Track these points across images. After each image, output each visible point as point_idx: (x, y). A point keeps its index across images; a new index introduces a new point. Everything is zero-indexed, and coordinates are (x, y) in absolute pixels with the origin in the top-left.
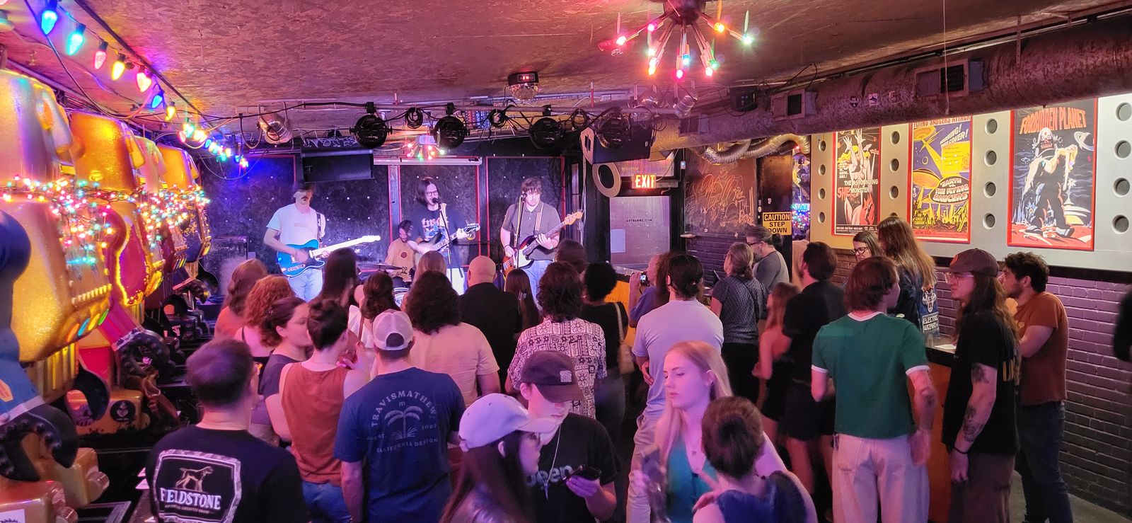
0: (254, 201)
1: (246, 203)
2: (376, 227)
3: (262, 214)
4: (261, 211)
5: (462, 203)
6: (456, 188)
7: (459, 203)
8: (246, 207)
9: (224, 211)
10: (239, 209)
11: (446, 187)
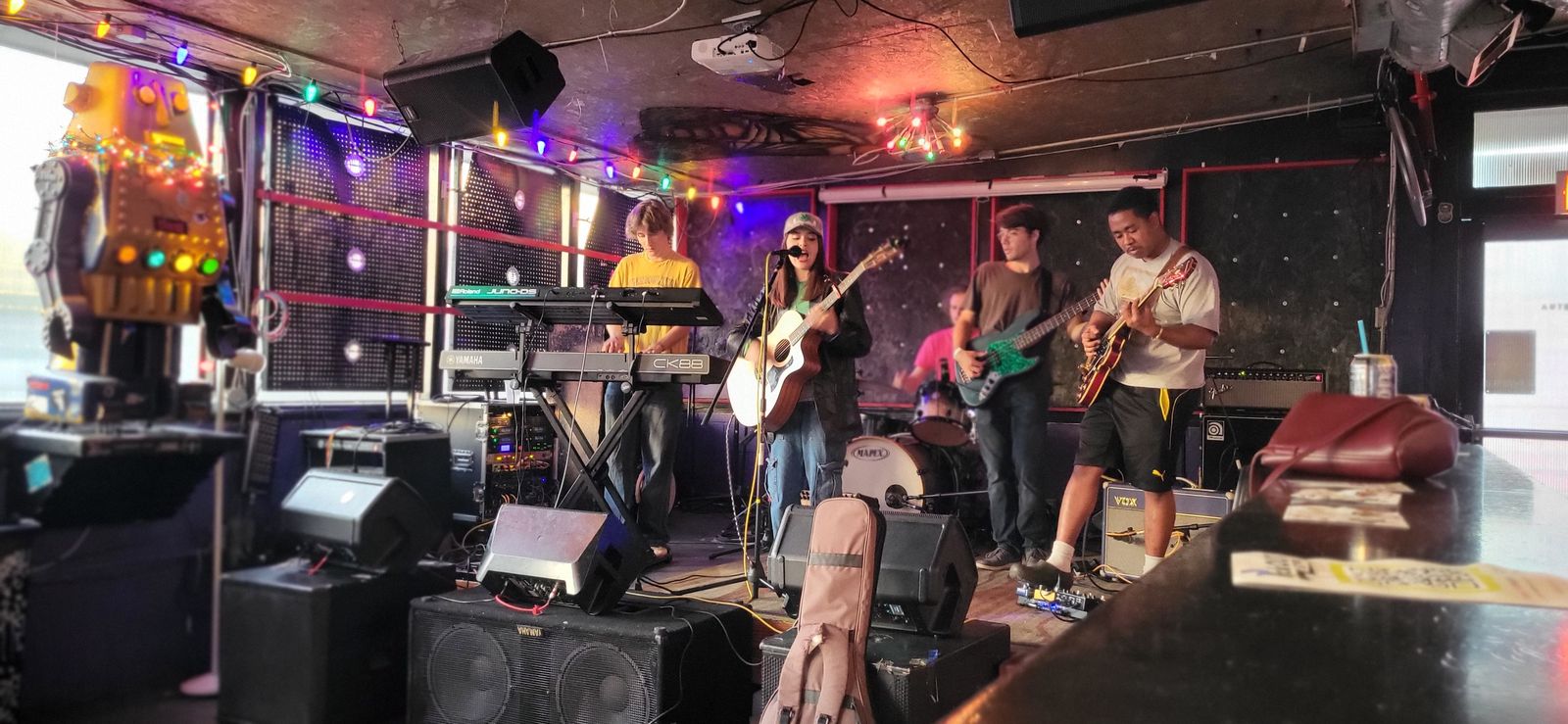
11: (1097, 242)
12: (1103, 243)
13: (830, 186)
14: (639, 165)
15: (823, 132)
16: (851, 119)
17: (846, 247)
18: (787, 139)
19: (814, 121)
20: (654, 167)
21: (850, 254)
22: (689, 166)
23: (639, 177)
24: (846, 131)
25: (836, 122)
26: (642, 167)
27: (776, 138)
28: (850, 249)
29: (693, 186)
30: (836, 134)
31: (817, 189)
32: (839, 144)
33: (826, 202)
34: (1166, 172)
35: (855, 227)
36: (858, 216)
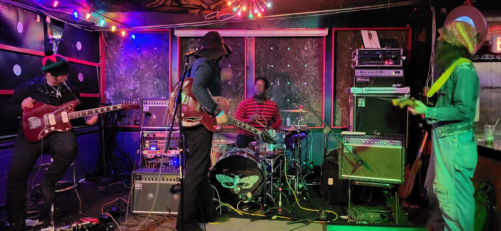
0: (141, 67)
1: (136, 69)
2: (235, 90)
3: (148, 77)
4: (147, 75)
5: (310, 71)
6: (305, 58)
7: (307, 72)
8: (136, 72)
9: (120, 75)
10: (131, 73)
11: (297, 57)
12: (299, 58)
14: (90, 13)
20: (96, 14)
22: (113, 15)
26: (92, 14)
29: (115, 25)
31: (174, 29)
32: (196, 9)
33: (177, 36)
34: (328, 29)
35: (189, 48)
36: (191, 43)
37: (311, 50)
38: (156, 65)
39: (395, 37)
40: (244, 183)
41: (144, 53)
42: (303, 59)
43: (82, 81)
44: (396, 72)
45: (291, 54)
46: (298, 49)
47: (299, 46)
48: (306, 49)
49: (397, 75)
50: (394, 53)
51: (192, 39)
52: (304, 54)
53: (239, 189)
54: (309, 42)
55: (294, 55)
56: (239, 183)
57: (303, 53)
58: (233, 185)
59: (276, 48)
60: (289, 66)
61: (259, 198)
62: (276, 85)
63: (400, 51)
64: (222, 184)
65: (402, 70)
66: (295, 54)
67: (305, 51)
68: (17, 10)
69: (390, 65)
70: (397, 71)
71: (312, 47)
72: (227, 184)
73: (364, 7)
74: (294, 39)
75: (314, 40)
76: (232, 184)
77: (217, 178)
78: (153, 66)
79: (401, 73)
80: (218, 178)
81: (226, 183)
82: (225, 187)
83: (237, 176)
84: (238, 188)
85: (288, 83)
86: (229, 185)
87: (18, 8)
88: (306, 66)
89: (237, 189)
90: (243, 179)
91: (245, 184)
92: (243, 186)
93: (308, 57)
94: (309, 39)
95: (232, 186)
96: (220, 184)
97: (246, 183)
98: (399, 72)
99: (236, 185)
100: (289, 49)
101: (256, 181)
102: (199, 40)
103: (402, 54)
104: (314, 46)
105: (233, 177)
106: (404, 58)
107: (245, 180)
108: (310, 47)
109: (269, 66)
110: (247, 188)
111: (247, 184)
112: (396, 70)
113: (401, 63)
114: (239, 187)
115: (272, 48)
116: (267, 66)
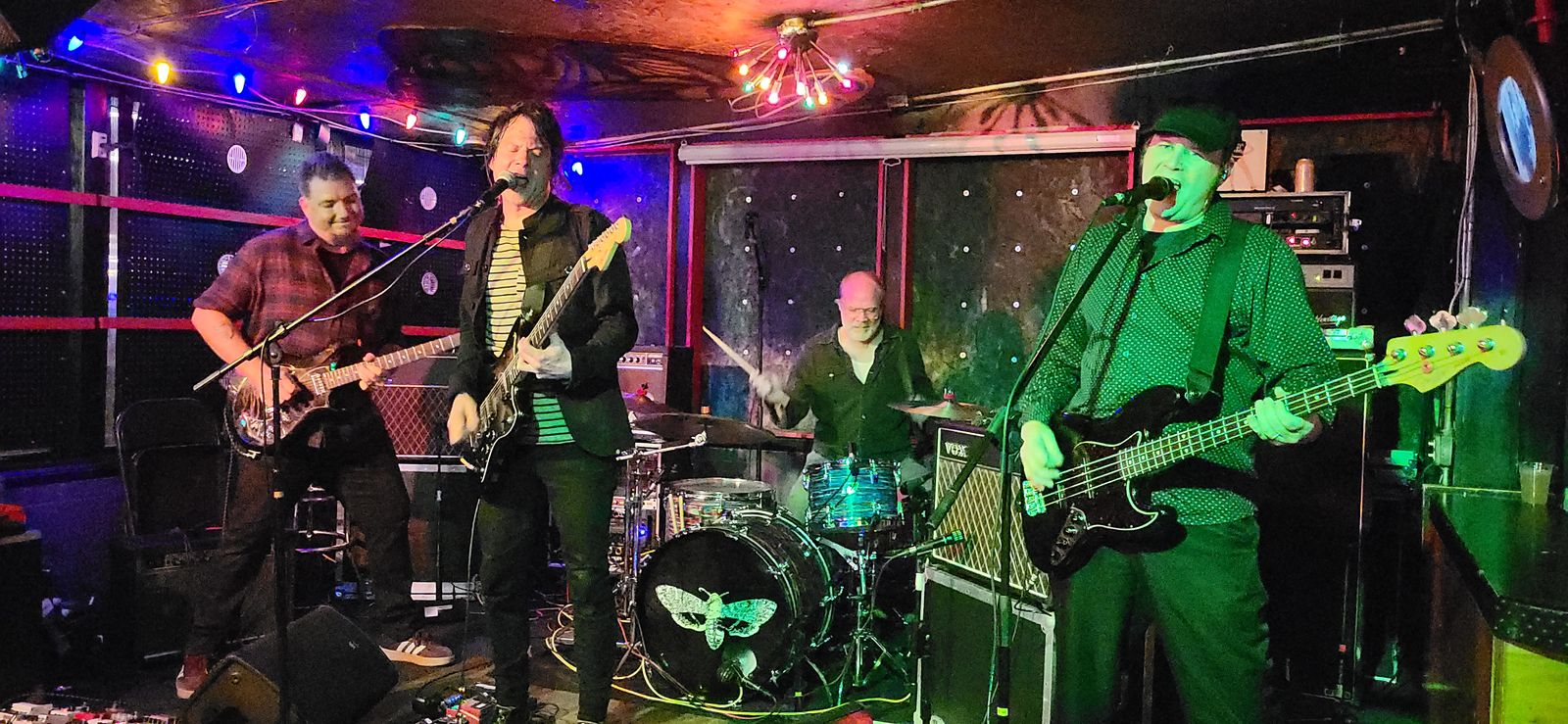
11: (1043, 221)
12: (1050, 220)
13: (692, 141)
14: (415, 113)
15: (664, 69)
16: (697, 48)
17: (717, 222)
18: (613, 77)
19: (644, 51)
20: (437, 114)
21: (721, 230)
23: (416, 126)
24: (697, 68)
25: (675, 54)
26: (419, 114)
27: (595, 75)
28: (721, 225)
30: (681, 70)
31: (677, 144)
32: (687, 86)
33: (687, 163)
34: (1137, 128)
35: (728, 195)
36: (734, 181)
37: (1090, 197)
38: (638, 248)
39: (1395, 147)
40: (735, 621)
41: (609, 212)
42: (1063, 227)
43: (432, 293)
44: (1327, 274)
45: (1027, 212)
46: (1051, 195)
47: (1052, 183)
48: (1075, 192)
49: (1332, 282)
50: (1321, 207)
51: (736, 171)
52: (1066, 209)
53: (721, 635)
54: (1085, 170)
55: (1036, 216)
56: (720, 618)
57: (1064, 208)
58: (703, 622)
59: (979, 192)
60: (1018, 249)
61: (773, 672)
62: (975, 312)
63: (1342, 199)
64: (674, 616)
65: (1351, 268)
66: (1038, 209)
67: (1071, 201)
68: (230, 116)
69: (1304, 248)
70: (1332, 268)
71: (1096, 185)
72: (687, 615)
73: (1271, 47)
74: (1036, 162)
75: (1101, 164)
76: (701, 619)
77: (660, 597)
78: (632, 251)
79: (1348, 277)
80: (662, 596)
81: (684, 614)
82: (683, 625)
83: (714, 596)
84: (718, 631)
85: (1016, 305)
86: (693, 622)
87: (231, 111)
88: (1072, 248)
89: (715, 638)
90: (731, 605)
91: (736, 624)
92: (732, 627)
93: (1081, 220)
94: (1085, 159)
95: (701, 626)
96: (668, 614)
97: (741, 618)
98: (1338, 275)
99: (712, 622)
100: (1019, 194)
101: (768, 617)
102: (754, 173)
103: (1346, 210)
104: (1102, 184)
105: (705, 598)
106: (1356, 223)
107: (737, 610)
108: (1088, 186)
109: (956, 248)
110: (743, 635)
111: (744, 625)
112: (1327, 267)
113: (1346, 242)
114: (721, 629)
115: (966, 193)
116: (948, 250)
